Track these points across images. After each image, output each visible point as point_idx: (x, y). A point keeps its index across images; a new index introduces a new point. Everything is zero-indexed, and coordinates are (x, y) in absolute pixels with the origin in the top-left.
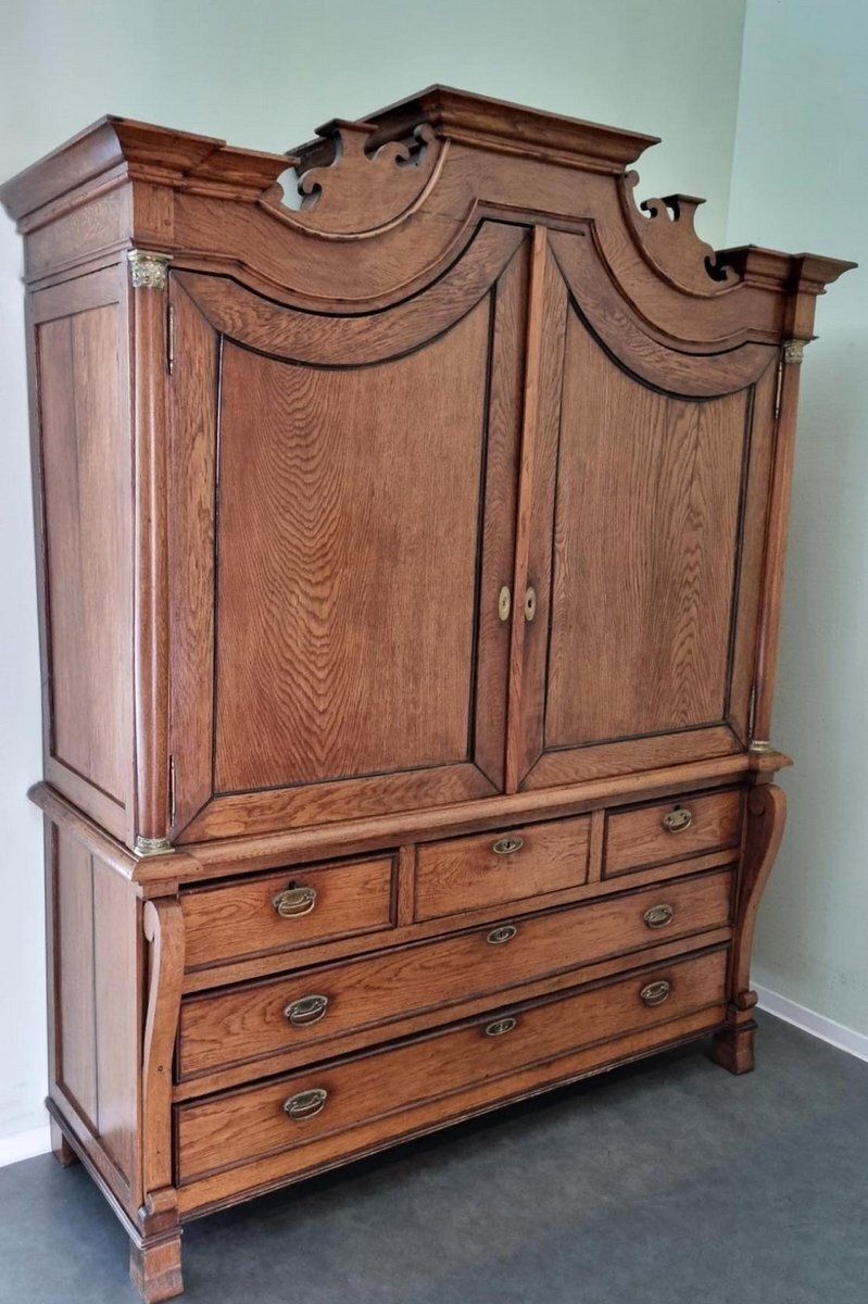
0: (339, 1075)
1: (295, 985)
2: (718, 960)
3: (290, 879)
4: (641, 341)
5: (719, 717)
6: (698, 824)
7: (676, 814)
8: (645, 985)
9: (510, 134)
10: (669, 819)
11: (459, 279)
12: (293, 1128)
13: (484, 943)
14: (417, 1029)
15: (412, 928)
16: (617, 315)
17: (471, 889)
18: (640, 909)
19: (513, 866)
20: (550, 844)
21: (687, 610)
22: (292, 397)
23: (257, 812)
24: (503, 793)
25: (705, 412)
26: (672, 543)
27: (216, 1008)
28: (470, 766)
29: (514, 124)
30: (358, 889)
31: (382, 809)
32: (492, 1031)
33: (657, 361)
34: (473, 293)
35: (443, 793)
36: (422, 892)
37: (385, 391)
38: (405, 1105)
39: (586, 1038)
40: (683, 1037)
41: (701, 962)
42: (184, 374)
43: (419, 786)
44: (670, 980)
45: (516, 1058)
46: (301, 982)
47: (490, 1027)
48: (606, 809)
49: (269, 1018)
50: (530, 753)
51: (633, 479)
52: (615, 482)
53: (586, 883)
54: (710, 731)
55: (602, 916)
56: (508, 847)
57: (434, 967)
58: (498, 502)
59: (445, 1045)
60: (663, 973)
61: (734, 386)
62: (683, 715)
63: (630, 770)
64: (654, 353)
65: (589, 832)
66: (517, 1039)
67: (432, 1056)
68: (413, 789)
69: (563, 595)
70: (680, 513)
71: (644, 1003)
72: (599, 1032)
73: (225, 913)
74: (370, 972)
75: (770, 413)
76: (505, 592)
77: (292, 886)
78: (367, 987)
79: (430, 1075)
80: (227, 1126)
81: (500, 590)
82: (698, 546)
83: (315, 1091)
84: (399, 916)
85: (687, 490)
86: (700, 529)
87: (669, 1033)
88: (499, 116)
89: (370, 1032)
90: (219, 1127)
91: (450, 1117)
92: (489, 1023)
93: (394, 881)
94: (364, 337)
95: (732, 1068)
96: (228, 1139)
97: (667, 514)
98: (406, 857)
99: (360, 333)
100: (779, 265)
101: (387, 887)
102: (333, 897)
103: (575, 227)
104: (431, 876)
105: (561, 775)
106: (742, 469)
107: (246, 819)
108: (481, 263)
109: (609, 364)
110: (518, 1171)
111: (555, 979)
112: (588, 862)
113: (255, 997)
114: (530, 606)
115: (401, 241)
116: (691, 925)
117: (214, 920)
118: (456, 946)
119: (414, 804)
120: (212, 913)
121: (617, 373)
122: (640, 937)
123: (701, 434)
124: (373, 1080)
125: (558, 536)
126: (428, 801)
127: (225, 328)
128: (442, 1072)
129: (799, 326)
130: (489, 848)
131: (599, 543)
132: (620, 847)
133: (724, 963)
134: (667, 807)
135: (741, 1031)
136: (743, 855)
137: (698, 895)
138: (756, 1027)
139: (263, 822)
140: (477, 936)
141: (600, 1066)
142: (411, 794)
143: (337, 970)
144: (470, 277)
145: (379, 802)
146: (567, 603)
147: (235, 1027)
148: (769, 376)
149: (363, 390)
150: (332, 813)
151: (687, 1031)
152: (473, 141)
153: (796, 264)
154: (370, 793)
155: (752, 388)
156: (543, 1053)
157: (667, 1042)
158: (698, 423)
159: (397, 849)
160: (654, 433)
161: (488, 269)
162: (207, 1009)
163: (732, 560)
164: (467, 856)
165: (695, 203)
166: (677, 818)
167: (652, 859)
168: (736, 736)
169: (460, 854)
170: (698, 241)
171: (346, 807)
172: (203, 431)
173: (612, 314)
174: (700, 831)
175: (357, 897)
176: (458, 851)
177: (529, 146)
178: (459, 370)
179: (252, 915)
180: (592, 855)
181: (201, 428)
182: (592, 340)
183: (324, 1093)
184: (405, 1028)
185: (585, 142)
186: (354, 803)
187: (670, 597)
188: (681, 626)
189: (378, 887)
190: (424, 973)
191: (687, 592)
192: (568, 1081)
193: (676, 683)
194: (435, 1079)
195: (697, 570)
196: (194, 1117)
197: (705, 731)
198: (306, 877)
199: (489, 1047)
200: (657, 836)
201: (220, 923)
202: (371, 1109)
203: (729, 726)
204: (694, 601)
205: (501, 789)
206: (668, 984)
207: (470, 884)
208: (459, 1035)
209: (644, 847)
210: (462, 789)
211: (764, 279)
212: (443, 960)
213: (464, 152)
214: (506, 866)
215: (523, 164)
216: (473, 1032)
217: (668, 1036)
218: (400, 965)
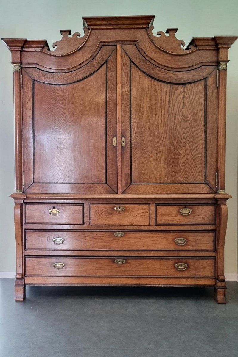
0: (68, 261)
1: (55, 233)
2: (210, 262)
3: (53, 206)
4: (158, 69)
5: (203, 181)
6: (195, 214)
7: (185, 209)
8: (176, 263)
9: (108, 24)
10: (182, 211)
11: (96, 60)
13: (113, 235)
14: (92, 255)
15: (89, 226)
16: (148, 64)
17: (108, 219)
18: (172, 237)
19: (122, 215)
20: (135, 211)
21: (185, 146)
22: (52, 92)
24: (117, 193)
25: (187, 88)
26: (176, 126)
28: (106, 184)
29: (108, 21)
30: (72, 212)
31: (78, 192)
32: (117, 262)
33: (164, 74)
34: (100, 63)
35: (97, 191)
36: (92, 217)
37: (76, 89)
40: (195, 285)
41: (201, 261)
42: (25, 89)
44: (188, 265)
45: (126, 273)
46: (57, 233)
47: (116, 260)
48: (155, 204)
49: (48, 240)
50: (126, 184)
51: (159, 108)
52: (152, 109)
53: (150, 225)
54: (198, 185)
55: (157, 237)
56: (119, 209)
57: (97, 239)
58: (111, 115)
59: (101, 262)
60: (184, 261)
61: (197, 79)
62: (186, 179)
63: (165, 193)
64: (163, 72)
65: (149, 210)
66: (126, 267)
67: (96, 264)
68: (88, 188)
69: (135, 140)
70: (179, 117)
71: (176, 268)
72: (158, 273)
73: (37, 211)
75: (215, 86)
76: (115, 139)
77: (54, 208)
78: (76, 239)
79: (96, 269)
80: (38, 265)
81: (113, 138)
82: (187, 127)
84: (85, 222)
85: (181, 110)
86: (188, 122)
88: (102, 21)
89: (77, 252)
91: (104, 284)
92: (116, 259)
93: (83, 212)
94: (69, 77)
96: (38, 268)
97: (173, 117)
98: (86, 206)
99: (68, 76)
100: (210, 42)
101: (81, 213)
102: (65, 213)
103: (132, 43)
104: (94, 213)
105: (138, 191)
106: (205, 103)
107: (42, 189)
108: (102, 56)
109: (147, 77)
111: (140, 252)
112: (149, 218)
113: (44, 234)
114: (123, 142)
115: (79, 54)
116: (194, 248)
118: (104, 234)
119: (88, 193)
120: (33, 210)
121: (150, 79)
122: (173, 247)
123: (185, 94)
125: (132, 124)
126: (92, 192)
127: (34, 78)
128: (100, 269)
129: (221, 58)
130: (113, 208)
131: (147, 126)
132: (162, 216)
134: (181, 206)
135: (219, 289)
137: (199, 238)
139: (46, 191)
140: (111, 233)
142: (87, 190)
143: (67, 232)
144: (99, 60)
145: (78, 190)
146: (137, 142)
147: (40, 240)
148: (213, 75)
149: (70, 89)
152: (98, 28)
153: (215, 39)
154: (75, 188)
155: (206, 79)
156: (136, 274)
158: (184, 91)
159: (83, 204)
160: (166, 94)
161: (104, 57)
162: (33, 234)
163: (203, 132)
164: (106, 209)
165: (176, 30)
166: (185, 211)
167: (176, 222)
168: (210, 188)
169: (103, 208)
170: (178, 40)
172: (30, 101)
173: (146, 63)
174: (196, 217)
176: (103, 207)
177: (115, 26)
178: (98, 82)
179: (43, 213)
180: (151, 216)
181: (29, 100)
182: (140, 71)
184: (88, 253)
185: (131, 21)
187: (177, 142)
188: (182, 151)
189: (78, 213)
190: (94, 239)
191: (184, 141)
192: (146, 286)
193: (182, 168)
194: (98, 271)
195: (188, 134)
196: (30, 260)
197: (195, 184)
198: (58, 206)
199: (116, 267)
200: (177, 215)
201: (35, 213)
202: (78, 273)
203: (207, 184)
204: (188, 144)
205: (116, 192)
206: (186, 265)
207: (107, 217)
208: (106, 260)
209: (172, 218)
210: (103, 191)
211: (206, 47)
212: (100, 237)
213: (96, 31)
214: (119, 214)
215: (115, 31)
216: (110, 260)
217: (188, 283)
218: (85, 235)
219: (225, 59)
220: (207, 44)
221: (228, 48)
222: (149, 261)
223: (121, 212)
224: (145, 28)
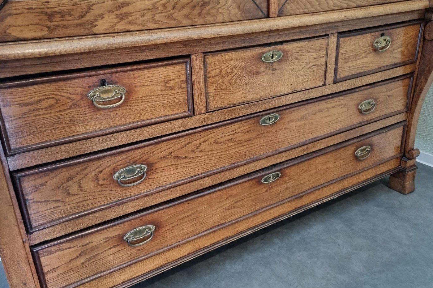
0: (162, 215)
1: (119, 158)
2: (398, 131)
3: (100, 78)
6: (395, 46)
7: (381, 39)
8: (357, 148)
10: (377, 43)
12: (134, 251)
13: (258, 125)
14: (215, 183)
15: (205, 116)
17: (247, 87)
18: (357, 102)
19: (276, 71)
20: (301, 57)
23: (57, 18)
24: (268, 16)
27: (53, 178)
30: (159, 87)
31: (172, 23)
32: (266, 180)
35: (222, 14)
36: (211, 89)
38: (211, 228)
39: (322, 181)
40: (376, 176)
41: (389, 133)
43: (201, 6)
44: (371, 145)
45: (281, 195)
46: (124, 156)
47: (264, 178)
48: (339, 33)
49: (101, 182)
53: (324, 85)
55: (333, 107)
56: (272, 57)
57: (224, 142)
59: (235, 191)
60: (368, 141)
65: (327, 49)
66: (282, 184)
67: (227, 198)
68: (197, 8)
71: (357, 158)
72: (331, 176)
73: (44, 104)
74: (178, 146)
77: (103, 83)
78: (176, 157)
79: (226, 209)
80: (81, 255)
83: (145, 227)
84: (195, 107)
87: (370, 174)
89: (183, 187)
90: (75, 256)
91: (241, 232)
92: (264, 176)
93: (190, 82)
95: (402, 191)
96: (83, 263)
98: (197, 62)
101: (184, 85)
102: (141, 92)
104: (217, 78)
105: (308, 5)
107: (49, 24)
110: (284, 260)
111: (305, 147)
112: (326, 70)
113: (86, 168)
116: (386, 112)
117: (35, 110)
118: (239, 128)
119: (199, 21)
120: (32, 104)
122: (357, 119)
124: (188, 216)
126: (210, 19)
128: (234, 207)
130: (259, 58)
132: (346, 60)
133: (401, 134)
134: (376, 34)
135: (409, 171)
136: (417, 68)
137: (391, 93)
138: (417, 168)
139: (66, 27)
140: (251, 121)
141: (331, 195)
142: (196, 12)
143: (152, 147)
145: (170, 17)
147: (74, 189)
150: (130, 23)
151: (379, 172)
154: (161, 8)
156: (299, 191)
157: (368, 179)
159: (189, 56)
162: (45, 179)
164: (243, 64)
166: (381, 42)
167: (366, 69)
169: (237, 62)
171: (143, 19)
174: (395, 51)
175: (161, 93)
176: (236, 59)
179: (71, 106)
180: (328, 65)
183: (153, 227)
184: (207, 183)
186: (148, 16)
189: (177, 85)
190: (218, 146)
194: (231, 211)
196: (52, 253)
198: (114, 76)
199: (264, 190)
200: (369, 53)
201: (41, 112)
202: (188, 234)
205: (266, 13)
206: (369, 147)
207: (246, 84)
208: (244, 184)
209: (362, 60)
210: (237, 11)
212: (230, 137)
214: (271, 72)
216: (253, 182)
217: (368, 177)
218: (199, 141)
222: (319, 160)
223: (276, 66)
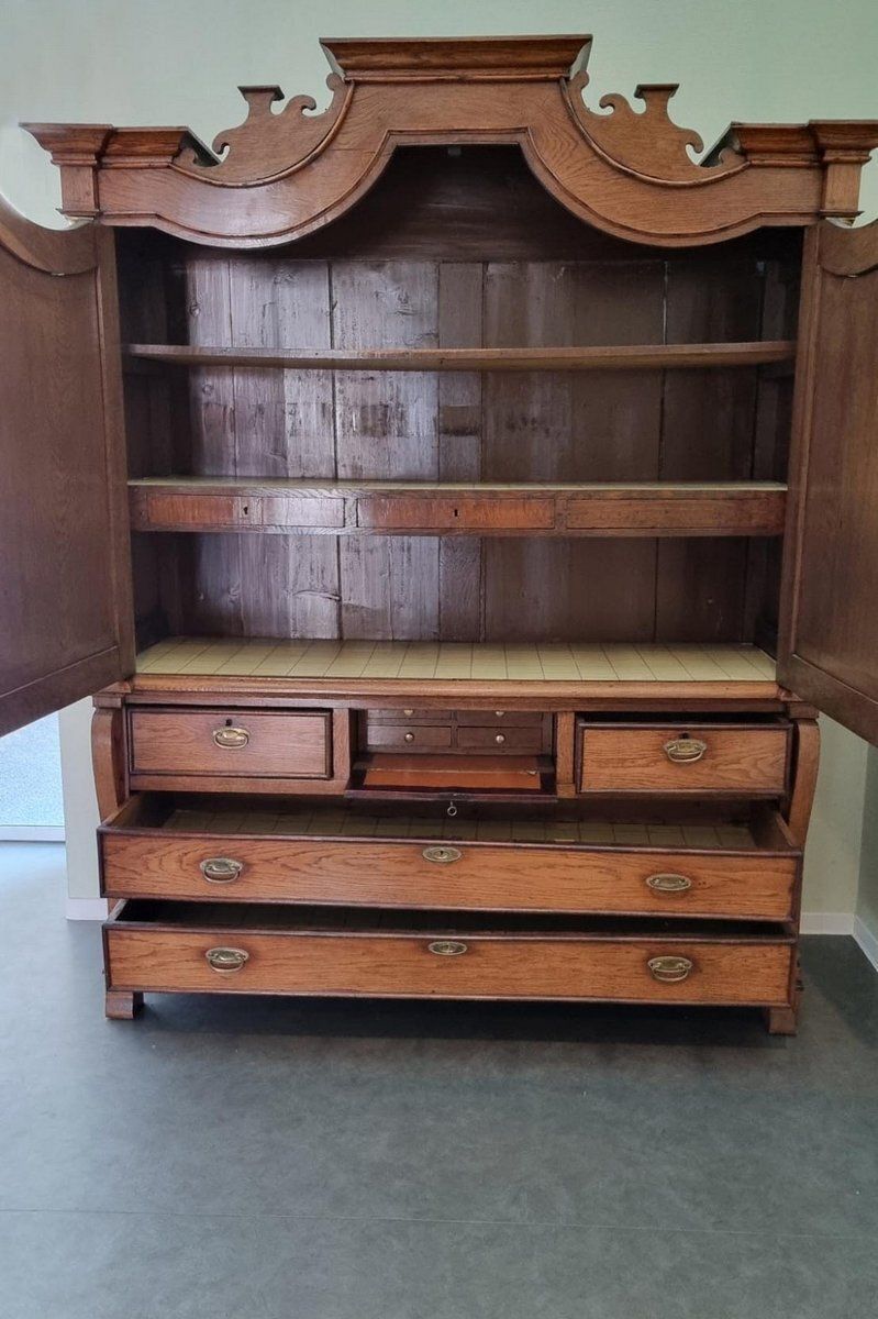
8: (652, 956)
9: (417, 65)
18: (638, 871)
27: (134, 845)
29: (416, 55)
32: (436, 948)
41: (746, 951)
44: (695, 962)
47: (434, 944)
48: (577, 713)
49: (185, 867)
55: (580, 867)
57: (360, 867)
59: (379, 948)
60: (682, 949)
66: (469, 966)
67: (363, 954)
71: (653, 974)
72: (585, 988)
79: (363, 970)
83: (234, 949)
88: (397, 52)
92: (431, 940)
100: (795, 138)
103: (507, 137)
113: (170, 845)
124: (298, 957)
128: (378, 973)
129: (833, 202)
147: (154, 866)
152: (380, 78)
153: (812, 130)
156: (506, 990)
162: (127, 843)
165: (670, 90)
170: (675, 127)
177: (443, 72)
183: (245, 954)
185: (505, 56)
190: (349, 869)
194: (370, 977)
199: (433, 966)
200: (655, 762)
202: (296, 984)
206: (687, 962)
208: (395, 943)
211: (780, 156)
213: (373, 90)
215: (442, 89)
216: (412, 945)
219: (845, 207)
220: (783, 146)
221: (861, 163)
224: (557, 81)
